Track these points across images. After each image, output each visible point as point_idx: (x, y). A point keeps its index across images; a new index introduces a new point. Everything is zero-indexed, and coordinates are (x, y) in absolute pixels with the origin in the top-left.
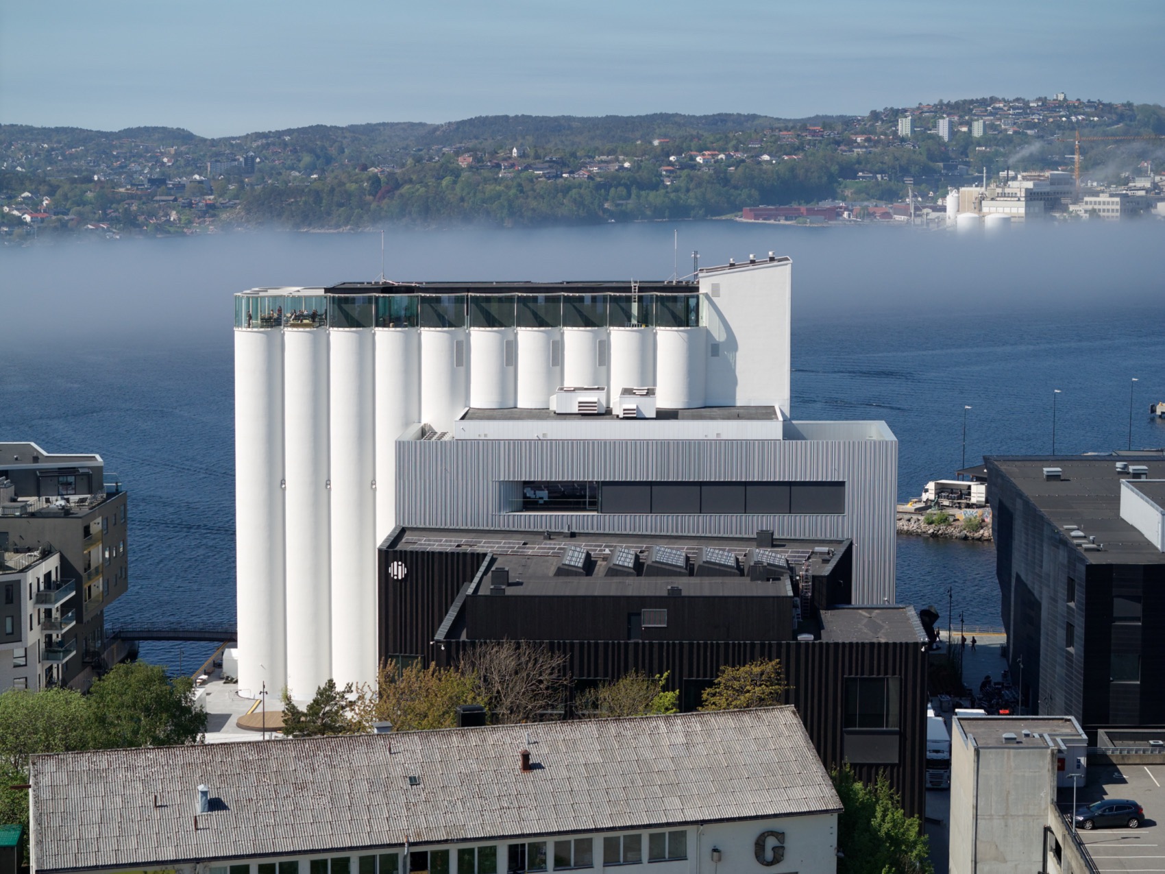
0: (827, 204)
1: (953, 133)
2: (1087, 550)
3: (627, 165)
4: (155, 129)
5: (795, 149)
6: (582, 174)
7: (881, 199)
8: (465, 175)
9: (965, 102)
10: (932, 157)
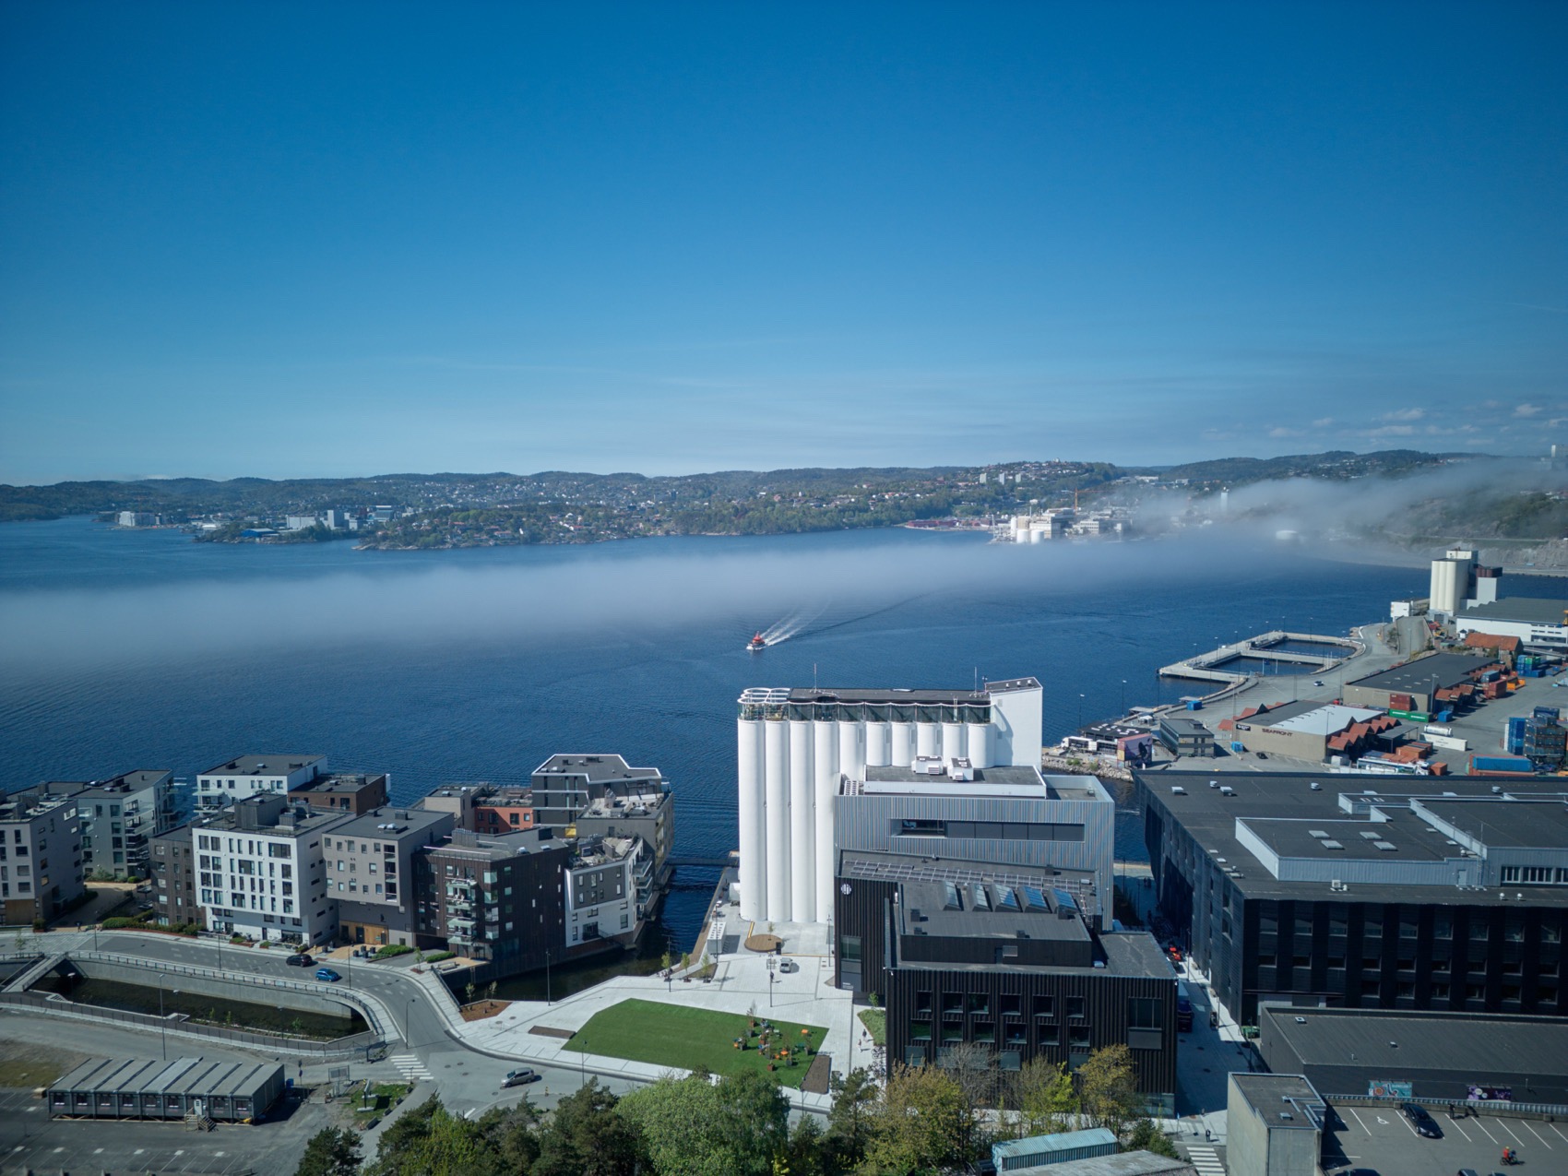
0: (948, 519)
1: (1006, 480)
2: (1234, 877)
3: (853, 500)
4: (627, 474)
5: (932, 491)
6: (832, 505)
7: (973, 514)
8: (777, 505)
9: (1011, 464)
10: (997, 494)
